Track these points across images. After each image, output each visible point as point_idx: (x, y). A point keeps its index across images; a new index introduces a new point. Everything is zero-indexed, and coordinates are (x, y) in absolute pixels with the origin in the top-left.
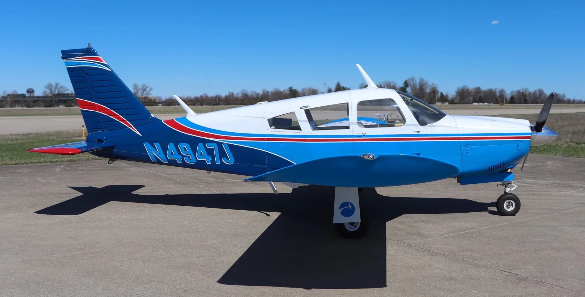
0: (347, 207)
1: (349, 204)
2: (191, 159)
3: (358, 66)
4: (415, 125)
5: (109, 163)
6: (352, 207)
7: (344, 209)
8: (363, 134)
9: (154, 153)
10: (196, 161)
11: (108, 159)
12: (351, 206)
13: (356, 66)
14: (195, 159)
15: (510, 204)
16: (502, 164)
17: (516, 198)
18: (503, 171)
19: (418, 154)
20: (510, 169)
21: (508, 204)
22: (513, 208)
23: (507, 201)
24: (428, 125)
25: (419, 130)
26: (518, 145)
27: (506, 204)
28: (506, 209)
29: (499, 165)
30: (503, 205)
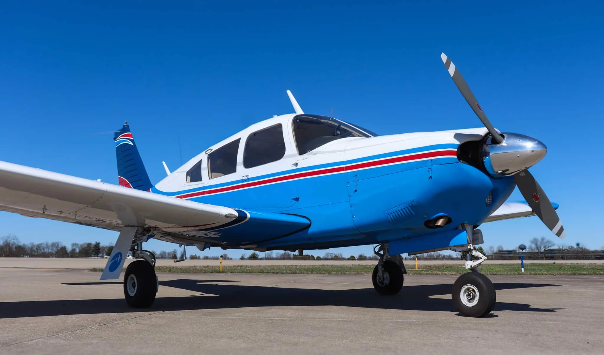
0: (117, 259)
1: (120, 255)
3: (289, 92)
4: (294, 156)
6: (120, 259)
8: (247, 178)
15: (470, 293)
16: (410, 208)
17: (481, 281)
18: (430, 224)
19: (297, 199)
20: (442, 219)
21: (467, 294)
22: (477, 301)
23: (466, 287)
24: (309, 153)
25: (297, 162)
26: (430, 168)
27: (465, 292)
28: (464, 303)
29: (406, 211)
30: (460, 295)
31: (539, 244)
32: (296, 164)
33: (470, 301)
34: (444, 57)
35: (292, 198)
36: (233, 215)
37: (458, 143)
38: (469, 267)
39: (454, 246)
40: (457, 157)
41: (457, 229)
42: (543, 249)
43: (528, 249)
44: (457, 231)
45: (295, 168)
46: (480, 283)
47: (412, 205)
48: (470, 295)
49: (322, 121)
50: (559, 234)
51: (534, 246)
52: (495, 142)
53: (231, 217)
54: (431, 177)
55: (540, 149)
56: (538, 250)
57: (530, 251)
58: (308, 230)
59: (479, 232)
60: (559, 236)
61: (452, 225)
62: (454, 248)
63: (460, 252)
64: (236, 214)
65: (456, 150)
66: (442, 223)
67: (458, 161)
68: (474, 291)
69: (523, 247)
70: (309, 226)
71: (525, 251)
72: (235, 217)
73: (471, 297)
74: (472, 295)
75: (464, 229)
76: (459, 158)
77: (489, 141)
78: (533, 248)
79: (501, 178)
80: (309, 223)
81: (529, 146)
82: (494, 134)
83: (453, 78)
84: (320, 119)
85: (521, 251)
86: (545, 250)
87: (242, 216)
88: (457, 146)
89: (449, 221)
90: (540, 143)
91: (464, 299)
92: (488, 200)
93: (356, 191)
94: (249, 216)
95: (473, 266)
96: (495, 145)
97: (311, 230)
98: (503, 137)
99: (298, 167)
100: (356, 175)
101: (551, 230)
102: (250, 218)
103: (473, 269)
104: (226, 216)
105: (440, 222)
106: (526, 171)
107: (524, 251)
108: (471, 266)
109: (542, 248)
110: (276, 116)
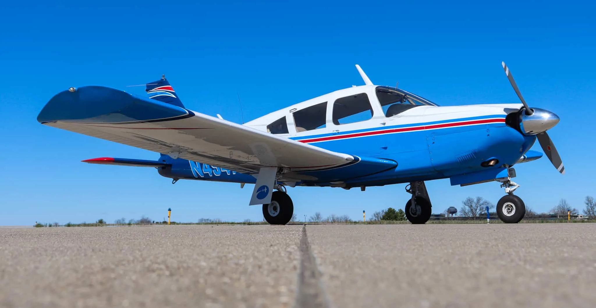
0: (263, 190)
1: (266, 188)
2: (218, 171)
3: (358, 66)
4: (381, 117)
5: (173, 182)
7: (260, 192)
8: (337, 132)
9: (195, 169)
10: (220, 173)
11: (172, 179)
12: (267, 189)
13: (355, 67)
14: (220, 171)
15: (509, 207)
16: (473, 155)
17: (516, 200)
18: (485, 164)
19: (385, 148)
20: (493, 161)
21: (507, 208)
22: (514, 212)
23: (506, 204)
24: (394, 116)
25: (385, 122)
26: (488, 129)
27: (506, 207)
28: (505, 214)
29: (471, 156)
30: (502, 209)
31: (474, 205)
32: (384, 124)
33: (509, 213)
34: (503, 64)
35: (382, 147)
36: (350, 158)
37: (506, 114)
38: (508, 191)
39: (499, 178)
40: (506, 122)
41: (500, 167)
42: (479, 213)
43: (460, 212)
44: (500, 169)
45: (383, 126)
46: (516, 201)
47: (475, 152)
48: (509, 209)
49: (390, 90)
50: (561, 171)
51: (467, 208)
52: (528, 113)
53: (349, 160)
54: (488, 135)
55: (555, 119)
56: (473, 213)
57: (464, 216)
58: (395, 169)
59: (513, 169)
60: (561, 173)
61: (498, 165)
62: (499, 180)
63: (502, 182)
64: (353, 158)
65: (505, 118)
66: (493, 163)
67: (505, 125)
68: (512, 206)
69: (452, 210)
70: (396, 166)
71: (456, 215)
72: (352, 160)
73: (510, 210)
74: (510, 209)
75: (505, 168)
76: (507, 123)
77: (523, 113)
78: (466, 211)
79: (528, 136)
80: (397, 164)
81: (546, 117)
82: (527, 108)
83: (508, 77)
84: (388, 89)
85: (451, 215)
86: (481, 214)
87: (356, 160)
88: (505, 116)
89: (497, 162)
90: (555, 115)
91: (505, 211)
92: (521, 149)
93: (434, 143)
94: (360, 159)
95: (511, 191)
96: (527, 116)
97: (397, 169)
98: (533, 111)
99: (386, 126)
100: (434, 132)
101: (557, 169)
102: (361, 161)
103: (510, 193)
104: (347, 159)
105: (492, 163)
106: (545, 132)
107: (454, 215)
108: (510, 191)
109: (478, 211)
110: (355, 86)
